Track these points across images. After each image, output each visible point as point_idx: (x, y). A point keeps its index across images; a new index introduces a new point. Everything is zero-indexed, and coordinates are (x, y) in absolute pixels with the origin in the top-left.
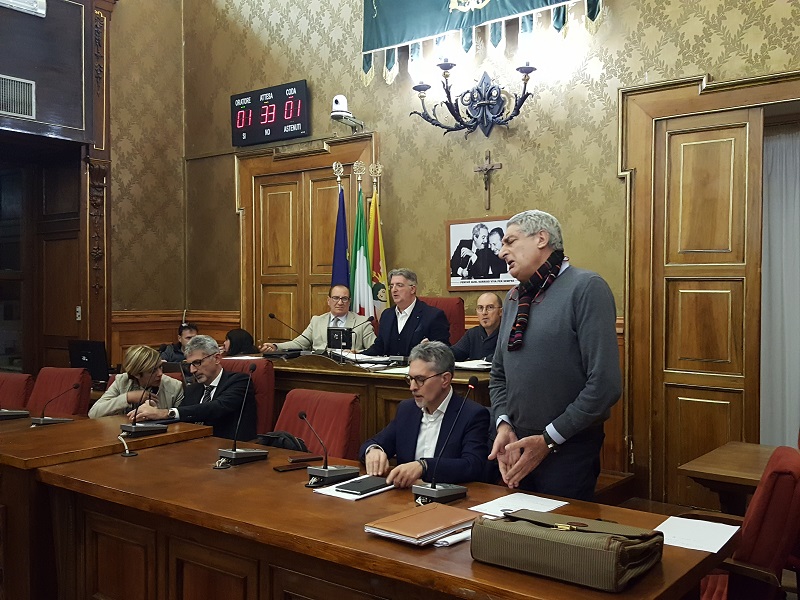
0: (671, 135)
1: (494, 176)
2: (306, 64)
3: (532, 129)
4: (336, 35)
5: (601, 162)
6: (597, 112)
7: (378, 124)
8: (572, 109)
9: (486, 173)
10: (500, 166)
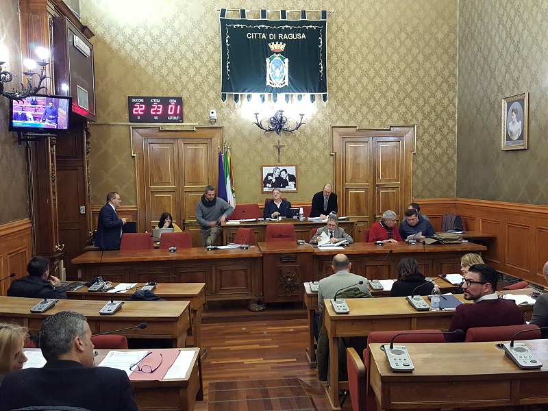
0: (346, 142)
2: (179, 89)
3: (297, 134)
4: (198, 79)
5: (323, 149)
8: (313, 130)
9: (279, 148)
10: (284, 146)
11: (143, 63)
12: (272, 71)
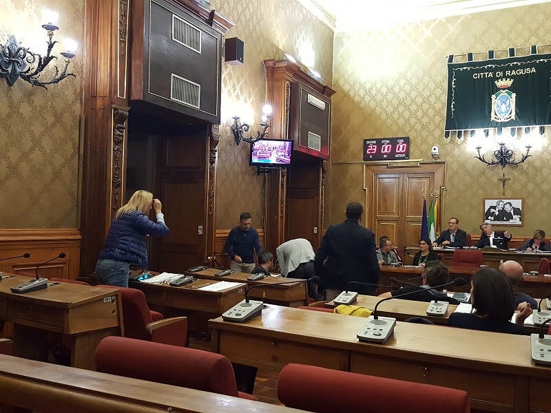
2: (407, 130)
4: (425, 120)
7: (448, 158)
8: (543, 161)
9: (504, 181)
10: (510, 179)
11: (378, 110)
12: (498, 106)
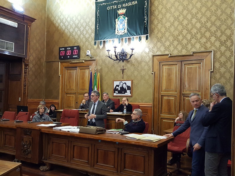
0: (162, 65)
1: (124, 71)
2: (79, 42)
3: (133, 61)
4: (87, 36)
5: (148, 70)
6: (147, 59)
7: (97, 57)
8: (142, 58)
10: (126, 69)
